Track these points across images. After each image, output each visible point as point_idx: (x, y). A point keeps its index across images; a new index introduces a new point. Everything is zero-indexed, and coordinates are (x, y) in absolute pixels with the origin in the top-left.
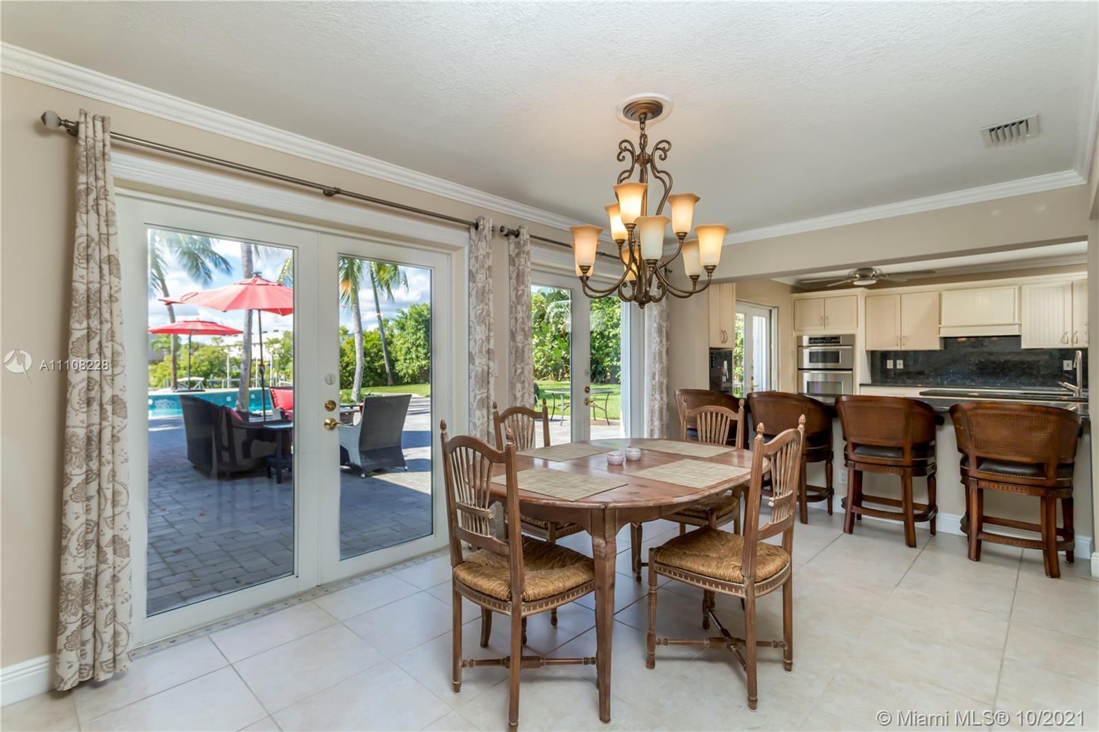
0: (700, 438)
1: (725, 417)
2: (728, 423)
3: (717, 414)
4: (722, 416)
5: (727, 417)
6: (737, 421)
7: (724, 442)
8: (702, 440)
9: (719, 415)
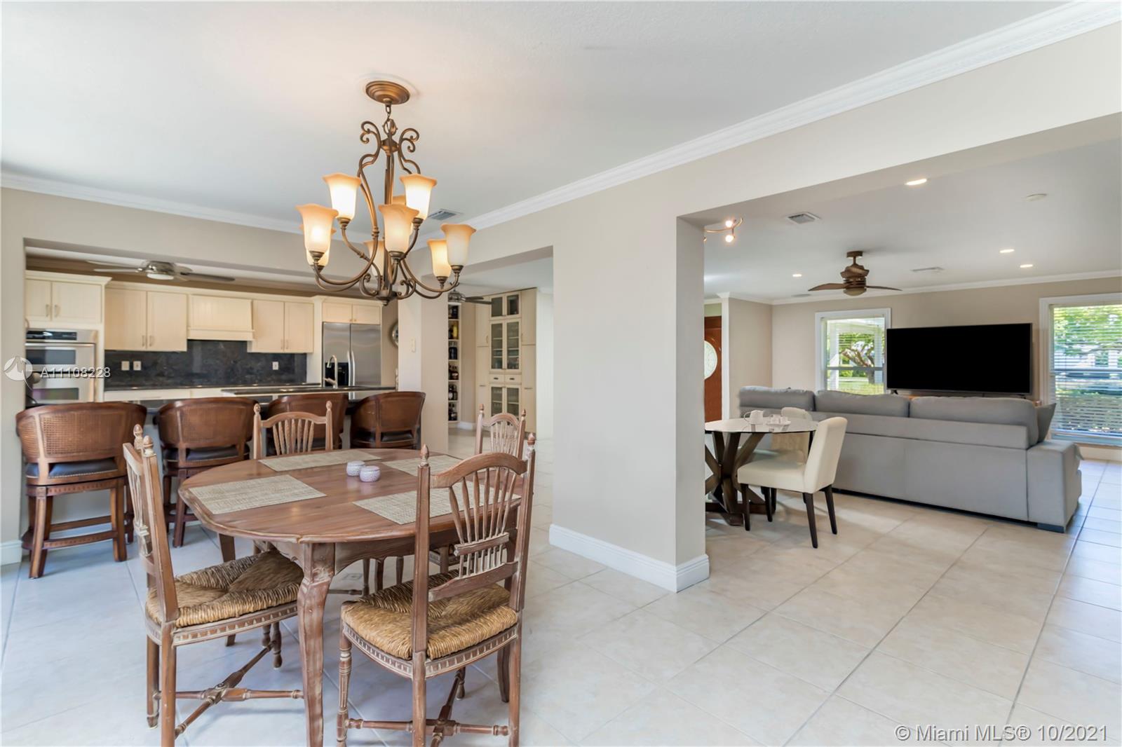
0: (278, 452)
1: (306, 422)
2: (312, 429)
3: (296, 421)
4: (303, 421)
5: (310, 422)
6: (325, 425)
7: (309, 449)
8: (281, 453)
9: (300, 421)
